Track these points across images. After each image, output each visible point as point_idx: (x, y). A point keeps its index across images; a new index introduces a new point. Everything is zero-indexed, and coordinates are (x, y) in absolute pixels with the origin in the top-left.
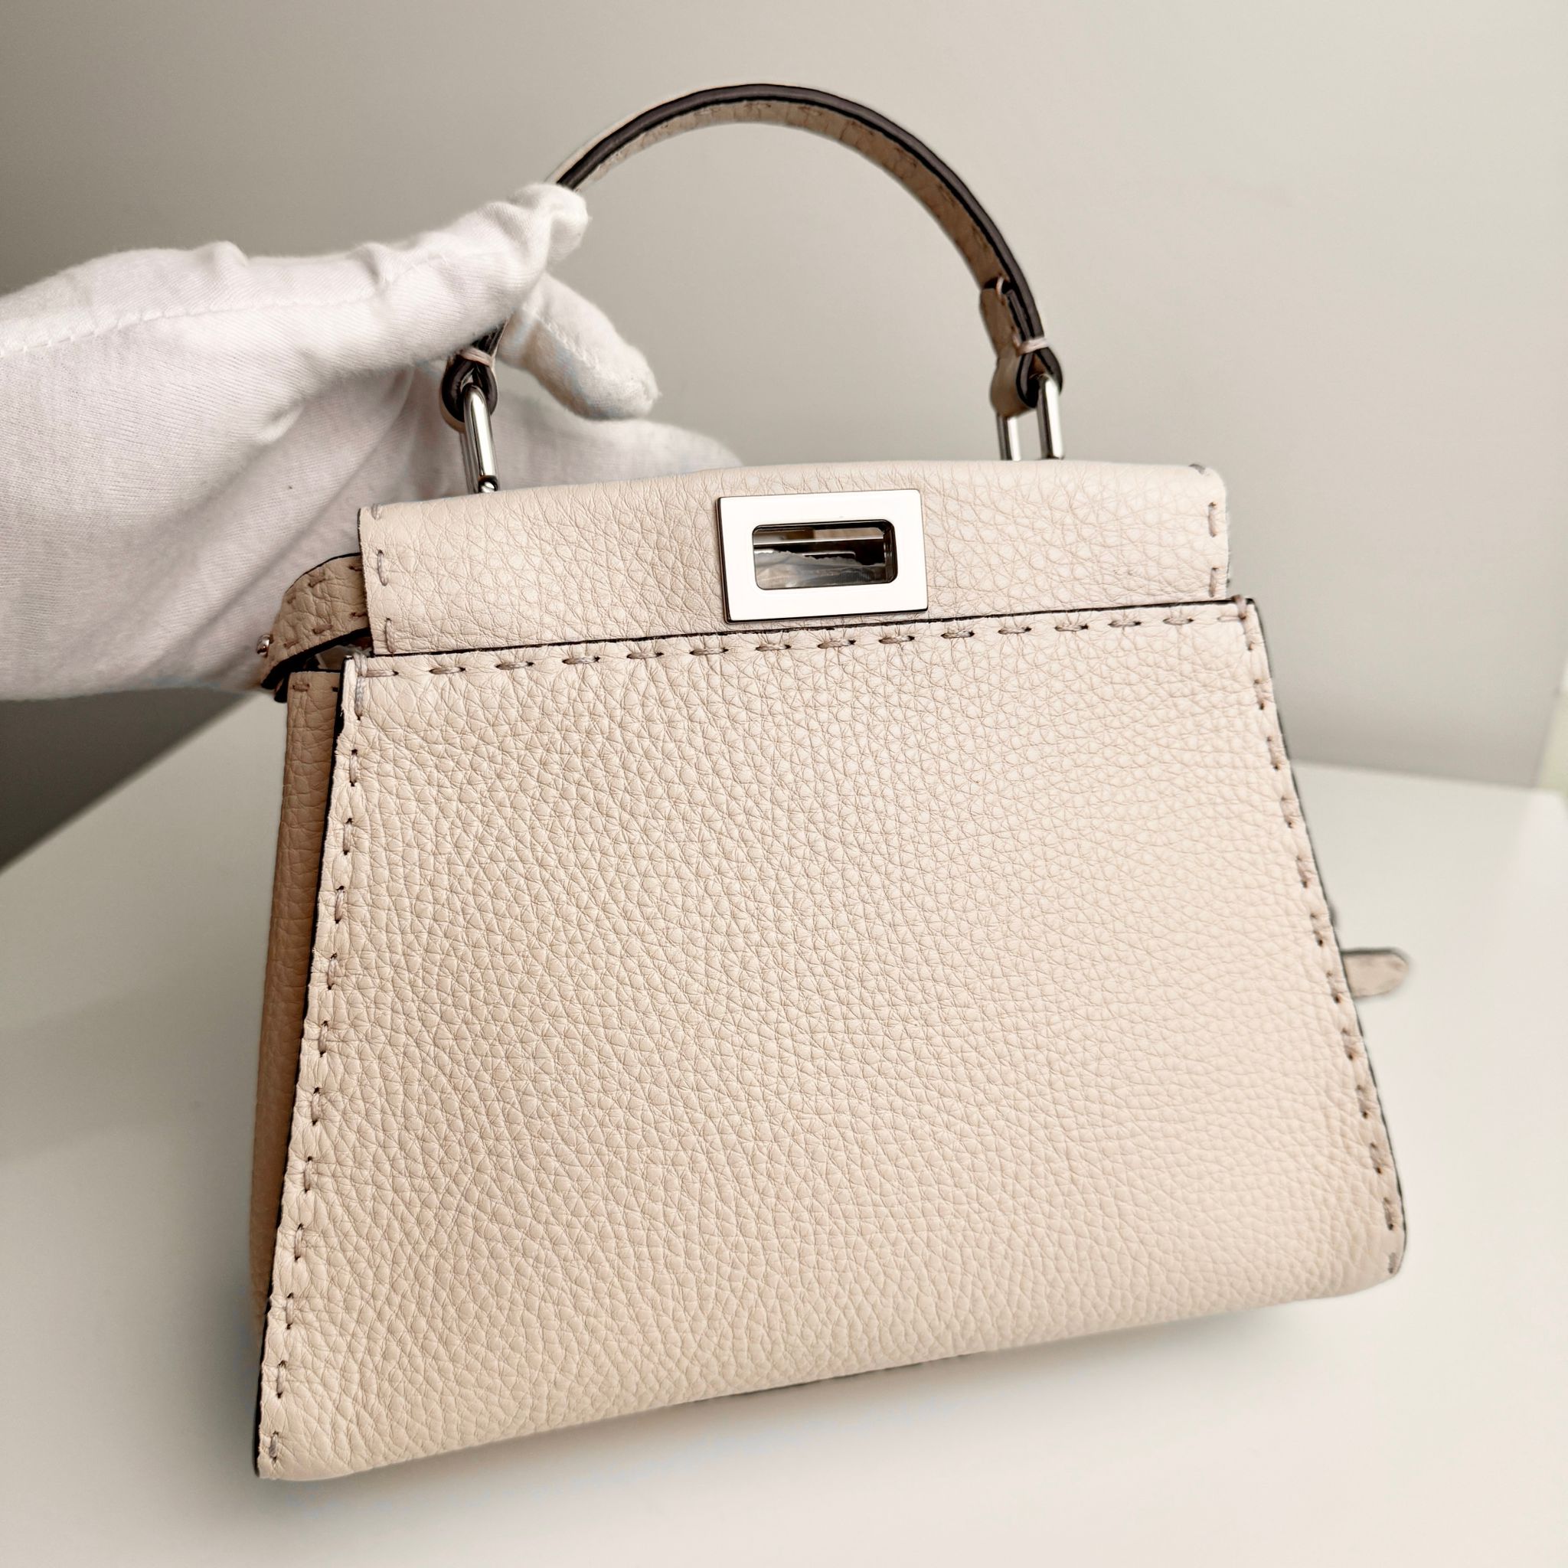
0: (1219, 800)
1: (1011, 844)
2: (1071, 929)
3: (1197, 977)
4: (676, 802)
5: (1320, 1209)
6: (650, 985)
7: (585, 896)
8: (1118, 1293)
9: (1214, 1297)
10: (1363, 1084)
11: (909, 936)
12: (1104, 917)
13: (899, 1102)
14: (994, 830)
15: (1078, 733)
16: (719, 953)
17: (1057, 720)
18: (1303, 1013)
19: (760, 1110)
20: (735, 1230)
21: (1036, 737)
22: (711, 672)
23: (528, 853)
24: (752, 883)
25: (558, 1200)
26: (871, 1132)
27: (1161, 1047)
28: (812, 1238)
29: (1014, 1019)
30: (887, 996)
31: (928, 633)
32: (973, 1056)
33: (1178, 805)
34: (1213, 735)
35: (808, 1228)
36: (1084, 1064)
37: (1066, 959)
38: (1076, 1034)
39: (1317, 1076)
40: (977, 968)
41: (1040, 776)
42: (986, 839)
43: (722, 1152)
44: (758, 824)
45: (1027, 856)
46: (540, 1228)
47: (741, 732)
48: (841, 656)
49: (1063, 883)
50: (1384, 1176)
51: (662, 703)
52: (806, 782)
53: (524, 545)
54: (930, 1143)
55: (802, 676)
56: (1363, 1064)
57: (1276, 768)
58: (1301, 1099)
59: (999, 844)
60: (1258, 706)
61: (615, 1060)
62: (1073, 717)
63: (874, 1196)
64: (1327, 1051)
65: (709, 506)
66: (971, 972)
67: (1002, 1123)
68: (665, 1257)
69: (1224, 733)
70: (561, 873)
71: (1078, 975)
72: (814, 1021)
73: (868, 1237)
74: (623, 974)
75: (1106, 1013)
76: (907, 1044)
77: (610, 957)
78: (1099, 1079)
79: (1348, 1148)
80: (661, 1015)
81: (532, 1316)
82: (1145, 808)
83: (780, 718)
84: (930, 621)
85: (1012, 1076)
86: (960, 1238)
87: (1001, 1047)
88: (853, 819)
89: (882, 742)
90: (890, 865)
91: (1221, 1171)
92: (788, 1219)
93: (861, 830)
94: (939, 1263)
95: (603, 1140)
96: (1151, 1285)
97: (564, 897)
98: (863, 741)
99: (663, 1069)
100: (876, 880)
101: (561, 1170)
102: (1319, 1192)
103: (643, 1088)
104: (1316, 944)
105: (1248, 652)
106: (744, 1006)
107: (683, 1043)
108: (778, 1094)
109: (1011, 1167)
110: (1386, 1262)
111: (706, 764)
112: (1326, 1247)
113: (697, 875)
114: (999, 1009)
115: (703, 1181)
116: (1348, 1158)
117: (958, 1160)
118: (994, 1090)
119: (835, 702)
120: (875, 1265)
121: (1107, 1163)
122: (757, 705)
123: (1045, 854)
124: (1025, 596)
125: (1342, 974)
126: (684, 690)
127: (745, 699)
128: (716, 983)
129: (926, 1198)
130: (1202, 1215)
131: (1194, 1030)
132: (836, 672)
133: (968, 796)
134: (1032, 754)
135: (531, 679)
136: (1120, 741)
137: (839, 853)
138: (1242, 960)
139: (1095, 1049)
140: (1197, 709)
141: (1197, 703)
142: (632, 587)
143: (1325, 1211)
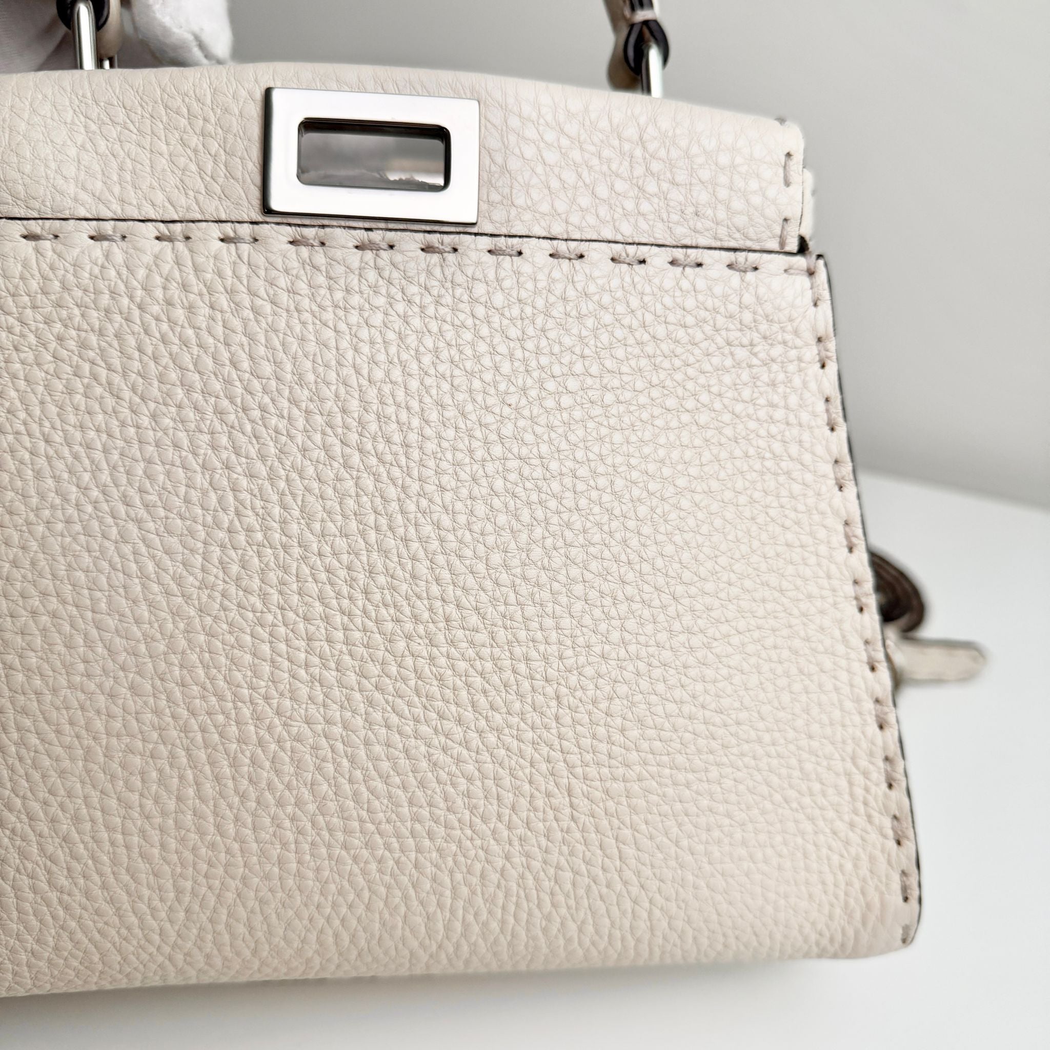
0: (768, 455)
1: (538, 473)
2: (594, 565)
3: (724, 628)
4: (189, 389)
5: (835, 874)
6: (144, 576)
7: (86, 477)
8: (617, 934)
9: (720, 947)
10: (891, 755)
11: (421, 554)
12: (631, 557)
13: (394, 719)
14: (523, 456)
15: (625, 369)
16: (218, 549)
17: (603, 353)
18: (835, 678)
19: (246, 712)
20: (212, 829)
21: (578, 368)
22: (238, 261)
23: (35, 427)
24: (260, 482)
25: (37, 776)
26: (362, 747)
27: (678, 693)
28: (293, 846)
29: (524, 649)
30: (392, 611)
31: (473, 246)
32: (478, 681)
33: (723, 455)
34: (769, 389)
35: (290, 836)
36: (594, 702)
37: (586, 594)
38: (589, 671)
39: (844, 742)
40: (490, 593)
41: (578, 408)
42: (513, 464)
43: (203, 750)
44: (274, 421)
45: (556, 486)
46: (18, 802)
47: (264, 325)
48: (379, 260)
49: (591, 518)
50: (903, 849)
51: (185, 287)
52: (328, 384)
53: (69, 121)
54: (424, 764)
55: (333, 275)
56: (892, 735)
57: (832, 429)
58: (825, 763)
59: (526, 471)
60: (818, 365)
61: (100, 644)
62: (620, 353)
63: (361, 812)
64: (857, 719)
65: (259, 95)
66: (483, 597)
67: (503, 752)
68: (140, 847)
69: (781, 389)
70: (66, 452)
71: (597, 613)
72: (312, 629)
73: (352, 852)
74: (117, 559)
75: (622, 653)
76: (409, 661)
77: (105, 541)
78: (609, 719)
79: (869, 817)
80: (151, 605)
81: (7, 886)
82: (688, 454)
83: (307, 316)
84: (476, 234)
85: (517, 706)
86: (450, 862)
87: (508, 675)
88: (373, 427)
89: (413, 353)
90: (408, 479)
91: (731, 826)
92: (269, 825)
93: (381, 440)
94: (427, 885)
95: (82, 723)
96: (652, 929)
97: (66, 476)
98: (393, 350)
99: (148, 660)
100: (392, 492)
101: (41, 748)
102: (835, 858)
103: (126, 677)
104: (856, 610)
105: (813, 308)
106: (239, 605)
107: (171, 637)
108: (267, 698)
109: (508, 798)
110: (899, 933)
111: (225, 355)
112: (838, 911)
113: (204, 467)
114: (510, 637)
115: (181, 778)
116: (869, 828)
117: (453, 785)
118: (498, 718)
119: (367, 306)
120: (360, 880)
121: (611, 804)
122: (284, 298)
123: (574, 486)
124: (584, 224)
125: (880, 644)
126: (209, 276)
127: (271, 292)
128: (212, 579)
129: (416, 818)
130: (707, 867)
131: (715, 681)
132: (372, 275)
133: (498, 418)
134: (572, 384)
135: (54, 251)
136: (668, 383)
137: (356, 459)
138: (776, 617)
139: (608, 688)
140: (755, 361)
141: (755, 355)
142: (173, 172)
143: (840, 877)
